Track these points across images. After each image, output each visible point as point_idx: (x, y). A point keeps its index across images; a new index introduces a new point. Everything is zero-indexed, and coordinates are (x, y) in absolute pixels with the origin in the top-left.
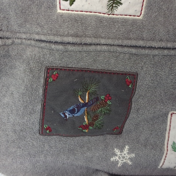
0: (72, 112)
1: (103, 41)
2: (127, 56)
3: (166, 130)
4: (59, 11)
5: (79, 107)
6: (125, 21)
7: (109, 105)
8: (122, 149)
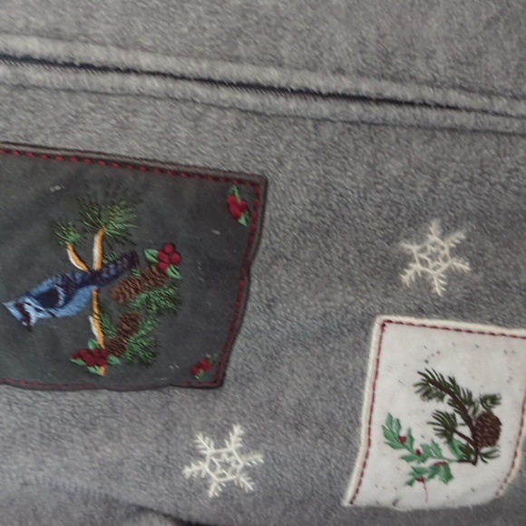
0: (48, 300)
1: (146, 61)
2: (231, 118)
3: (363, 374)
5: (71, 287)
7: (174, 283)
8: (220, 436)
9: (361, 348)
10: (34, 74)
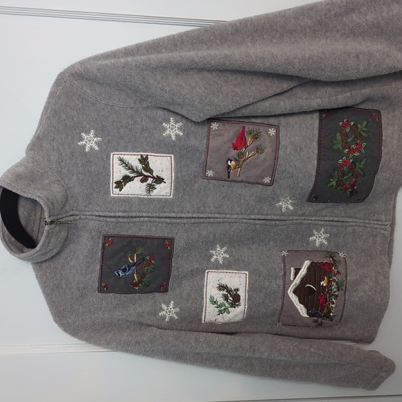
0: (124, 270)
1: (144, 214)
2: (164, 225)
3: (203, 285)
4: (112, 195)
5: (130, 266)
6: (160, 200)
7: (154, 264)
8: (168, 304)
9: (203, 279)
10: (121, 220)
